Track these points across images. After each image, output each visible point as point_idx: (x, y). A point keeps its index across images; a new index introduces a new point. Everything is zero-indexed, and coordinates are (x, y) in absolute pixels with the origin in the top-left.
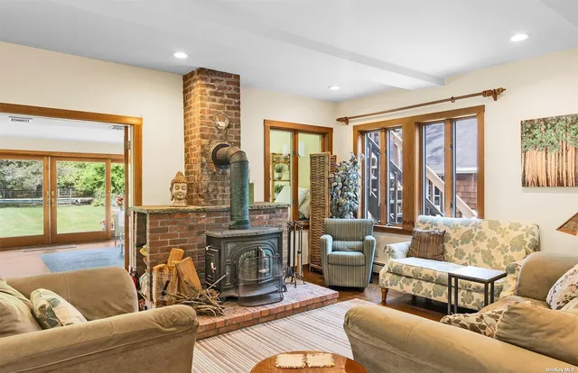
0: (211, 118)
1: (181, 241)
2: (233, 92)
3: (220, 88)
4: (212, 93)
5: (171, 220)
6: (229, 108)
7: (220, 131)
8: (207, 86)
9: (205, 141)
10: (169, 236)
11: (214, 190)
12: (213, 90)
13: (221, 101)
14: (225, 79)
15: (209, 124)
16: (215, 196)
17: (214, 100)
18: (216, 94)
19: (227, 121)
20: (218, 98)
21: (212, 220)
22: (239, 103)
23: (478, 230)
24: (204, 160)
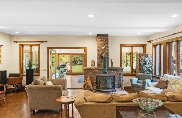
0: (100, 46)
1: (92, 76)
2: (106, 39)
3: (102, 39)
4: (100, 40)
5: (90, 71)
6: (105, 43)
7: (103, 49)
8: (99, 38)
9: (99, 52)
10: (89, 74)
11: (101, 64)
12: (100, 39)
13: (103, 42)
14: (104, 36)
15: (100, 48)
16: (101, 66)
17: (101, 42)
18: (101, 40)
19: (105, 47)
20: (102, 41)
21: (100, 71)
22: (108, 42)
23: (178, 81)
24: (98, 57)
